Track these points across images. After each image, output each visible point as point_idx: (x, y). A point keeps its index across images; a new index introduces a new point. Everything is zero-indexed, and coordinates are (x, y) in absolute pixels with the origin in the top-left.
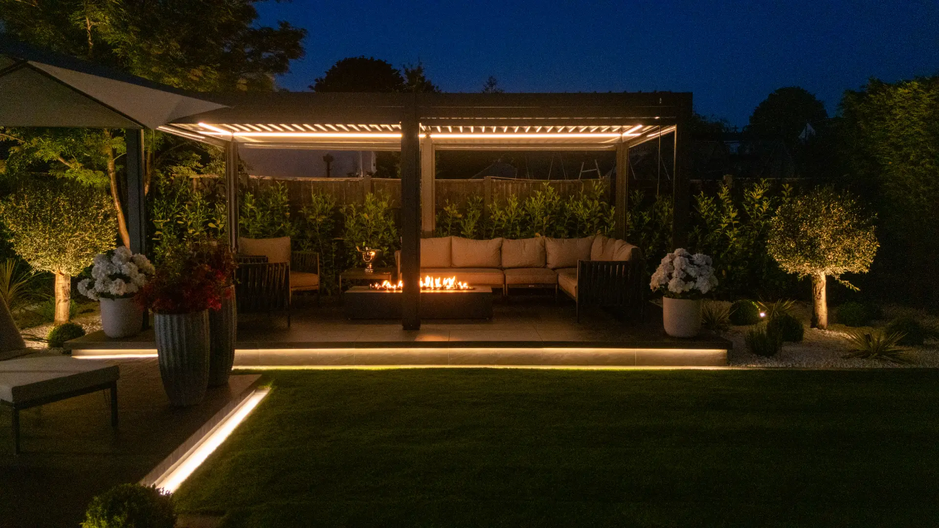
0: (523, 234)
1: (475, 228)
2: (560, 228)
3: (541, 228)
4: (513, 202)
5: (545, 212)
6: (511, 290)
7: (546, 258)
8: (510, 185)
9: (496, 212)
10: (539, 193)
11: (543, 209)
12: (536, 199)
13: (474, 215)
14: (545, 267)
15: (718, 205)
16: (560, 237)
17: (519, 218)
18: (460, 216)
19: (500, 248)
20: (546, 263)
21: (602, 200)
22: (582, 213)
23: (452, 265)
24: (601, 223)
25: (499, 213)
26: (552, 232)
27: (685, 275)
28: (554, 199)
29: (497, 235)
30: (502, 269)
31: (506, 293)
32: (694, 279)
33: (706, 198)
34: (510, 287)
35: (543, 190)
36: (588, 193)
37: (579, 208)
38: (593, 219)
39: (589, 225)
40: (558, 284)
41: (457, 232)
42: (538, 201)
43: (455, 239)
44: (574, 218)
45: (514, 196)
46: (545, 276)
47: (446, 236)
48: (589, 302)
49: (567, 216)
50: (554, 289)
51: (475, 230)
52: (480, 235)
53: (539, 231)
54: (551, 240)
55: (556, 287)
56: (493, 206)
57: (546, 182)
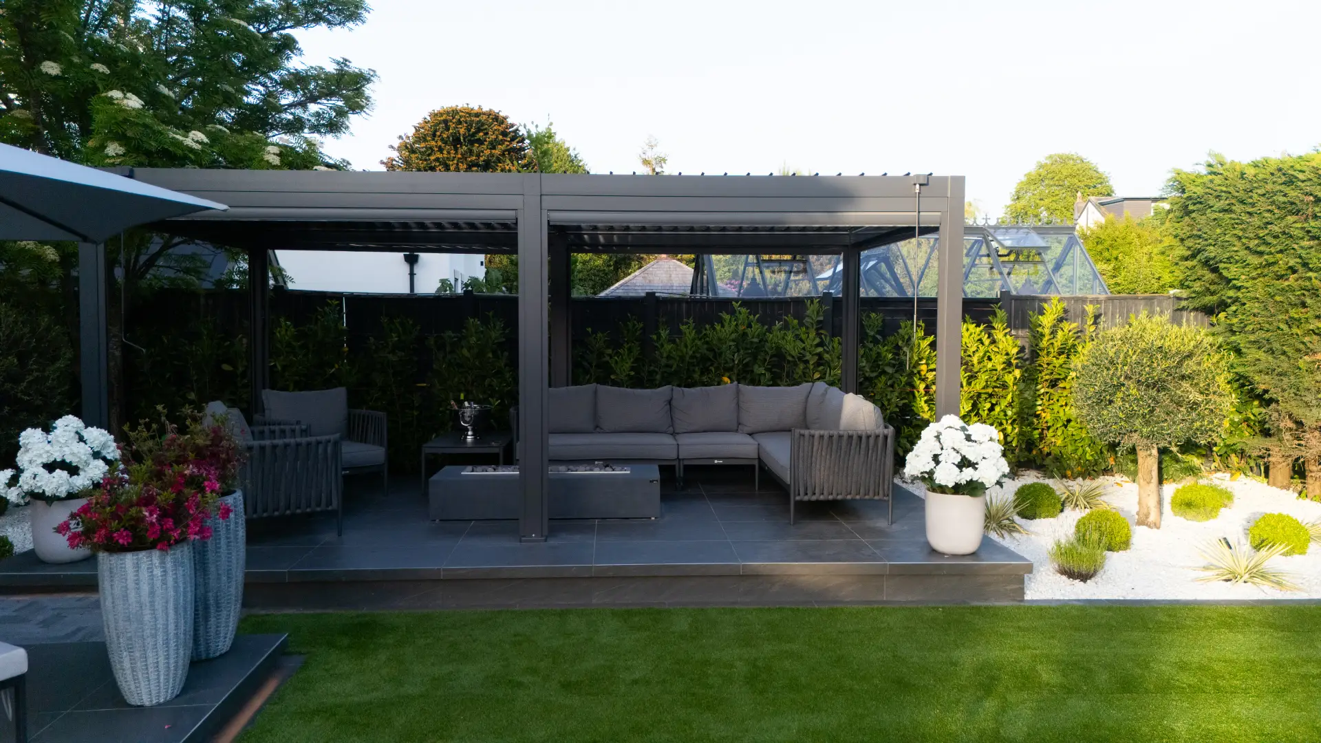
0: (705, 379)
2: (759, 370)
3: (730, 370)
4: (688, 330)
5: (737, 346)
6: (687, 468)
7: (738, 417)
8: (684, 305)
9: (662, 345)
10: (726, 317)
11: (733, 340)
12: (723, 326)
13: (630, 350)
14: (737, 431)
15: (990, 335)
16: (759, 384)
17: (698, 355)
18: (610, 351)
19: (670, 402)
20: (739, 424)
21: (821, 328)
22: (791, 347)
23: (597, 428)
24: (820, 362)
25: (668, 347)
26: (746, 376)
27: (959, 459)
28: (750, 326)
29: (666, 381)
30: (674, 434)
31: (680, 472)
32: (973, 465)
33: (972, 327)
34: (686, 463)
35: (732, 312)
36: (800, 317)
37: (788, 340)
38: (808, 357)
39: (802, 366)
40: (759, 458)
41: (605, 376)
42: (726, 330)
43: (601, 388)
44: (780, 355)
45: (691, 321)
46: (739, 446)
47: (588, 382)
48: (809, 492)
49: (770, 352)
50: (753, 466)
51: (632, 373)
52: (639, 380)
53: (727, 374)
54: (746, 389)
55: (756, 463)
56: (659, 337)
57: (737, 300)
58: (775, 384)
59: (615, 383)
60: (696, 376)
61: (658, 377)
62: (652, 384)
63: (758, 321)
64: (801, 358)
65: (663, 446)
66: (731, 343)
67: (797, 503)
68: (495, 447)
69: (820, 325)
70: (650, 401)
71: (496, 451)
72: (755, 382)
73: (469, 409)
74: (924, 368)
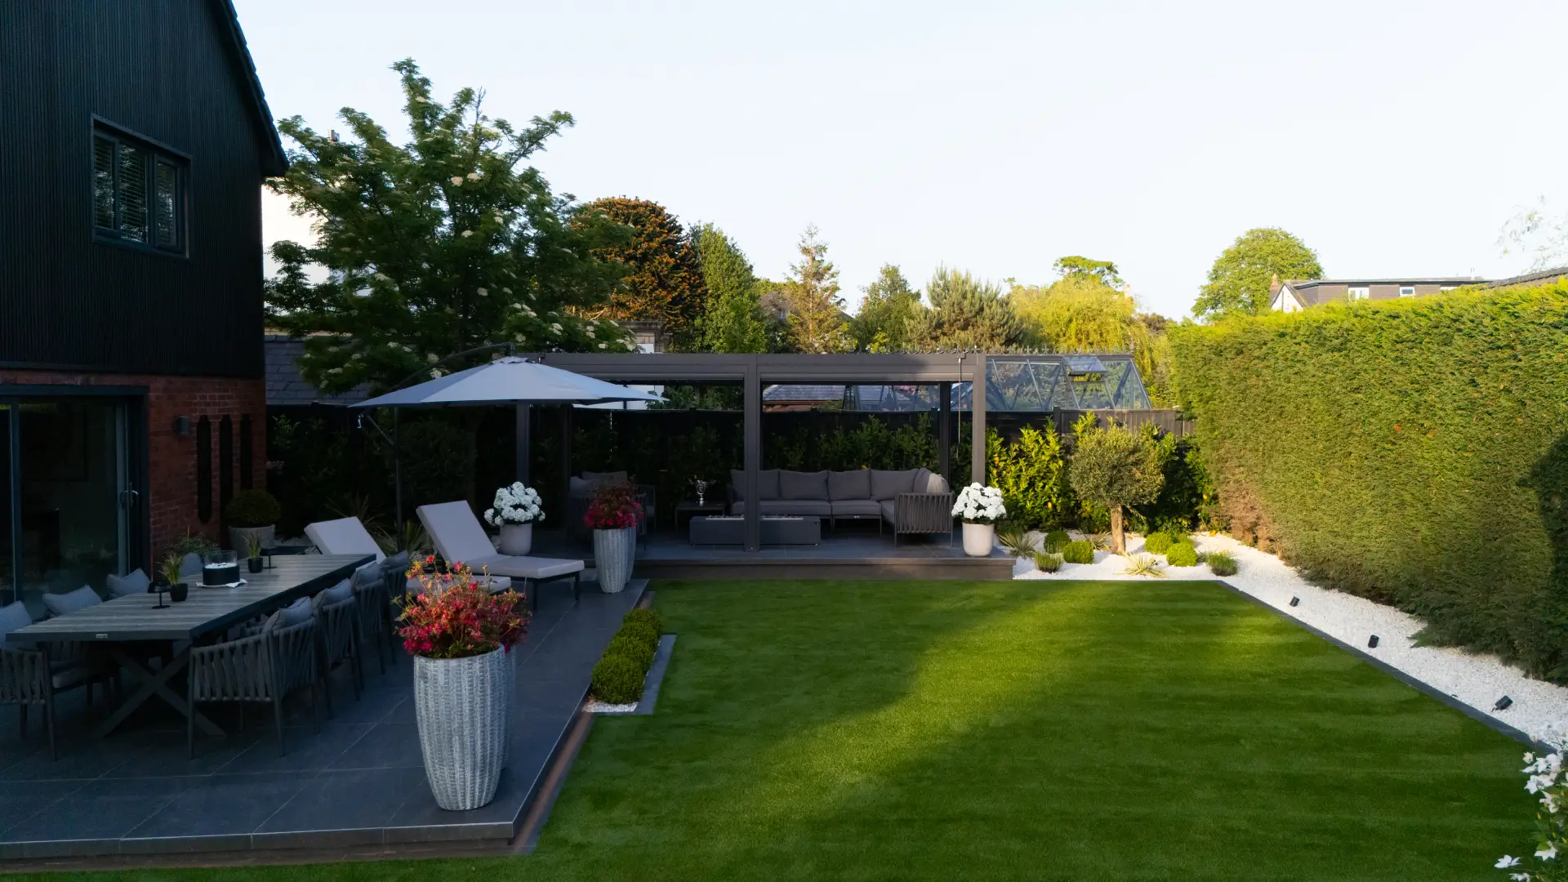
0: (850, 466)
1: (801, 460)
2: (886, 460)
3: (867, 460)
4: (839, 433)
5: (871, 445)
6: (838, 521)
7: (871, 491)
8: (837, 417)
9: (822, 444)
10: (864, 425)
11: (869, 441)
12: (862, 431)
13: (800, 447)
14: (869, 499)
15: (1044, 438)
16: (886, 469)
17: (846, 451)
18: (786, 448)
19: (827, 481)
20: (871, 495)
21: (929, 432)
22: (908, 446)
23: (780, 497)
24: (927, 455)
25: (826, 445)
26: (878, 464)
27: (977, 505)
28: (880, 432)
29: (824, 467)
30: (829, 501)
31: (833, 523)
32: (984, 508)
33: (1031, 432)
34: (836, 517)
35: (869, 422)
36: (915, 425)
37: (906, 441)
38: (918, 451)
39: (914, 458)
40: (882, 515)
41: (784, 464)
42: (864, 435)
43: (783, 472)
44: (900, 451)
45: (841, 428)
46: (870, 508)
47: (774, 468)
48: (905, 529)
49: (893, 448)
50: (878, 520)
51: (802, 463)
52: (806, 467)
53: (866, 463)
54: (877, 473)
55: (880, 517)
56: (820, 438)
57: (872, 414)
58: (897, 469)
59: (790, 469)
60: (845, 464)
61: (819, 465)
62: (816, 470)
63: (886, 427)
64: (914, 453)
65: (823, 507)
66: (868, 443)
67: (898, 534)
68: (720, 506)
69: (929, 431)
70: (813, 480)
71: (720, 509)
72: (883, 468)
73: (701, 484)
74: (997, 459)
